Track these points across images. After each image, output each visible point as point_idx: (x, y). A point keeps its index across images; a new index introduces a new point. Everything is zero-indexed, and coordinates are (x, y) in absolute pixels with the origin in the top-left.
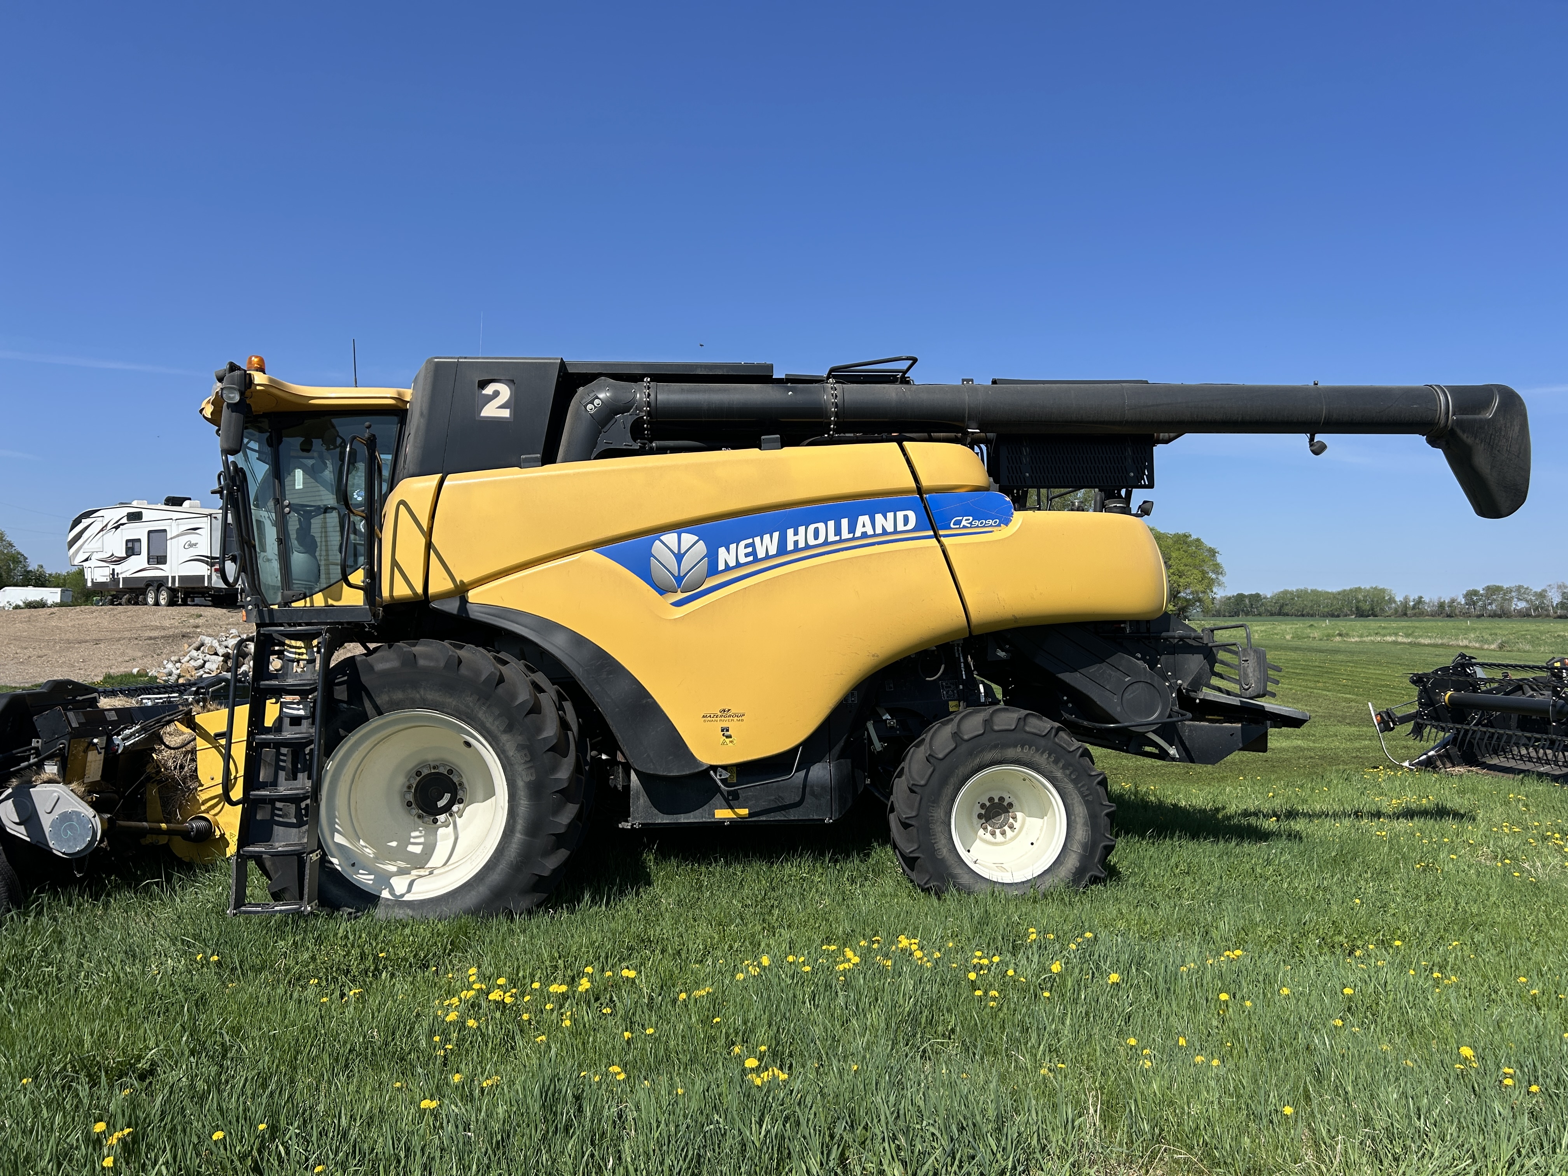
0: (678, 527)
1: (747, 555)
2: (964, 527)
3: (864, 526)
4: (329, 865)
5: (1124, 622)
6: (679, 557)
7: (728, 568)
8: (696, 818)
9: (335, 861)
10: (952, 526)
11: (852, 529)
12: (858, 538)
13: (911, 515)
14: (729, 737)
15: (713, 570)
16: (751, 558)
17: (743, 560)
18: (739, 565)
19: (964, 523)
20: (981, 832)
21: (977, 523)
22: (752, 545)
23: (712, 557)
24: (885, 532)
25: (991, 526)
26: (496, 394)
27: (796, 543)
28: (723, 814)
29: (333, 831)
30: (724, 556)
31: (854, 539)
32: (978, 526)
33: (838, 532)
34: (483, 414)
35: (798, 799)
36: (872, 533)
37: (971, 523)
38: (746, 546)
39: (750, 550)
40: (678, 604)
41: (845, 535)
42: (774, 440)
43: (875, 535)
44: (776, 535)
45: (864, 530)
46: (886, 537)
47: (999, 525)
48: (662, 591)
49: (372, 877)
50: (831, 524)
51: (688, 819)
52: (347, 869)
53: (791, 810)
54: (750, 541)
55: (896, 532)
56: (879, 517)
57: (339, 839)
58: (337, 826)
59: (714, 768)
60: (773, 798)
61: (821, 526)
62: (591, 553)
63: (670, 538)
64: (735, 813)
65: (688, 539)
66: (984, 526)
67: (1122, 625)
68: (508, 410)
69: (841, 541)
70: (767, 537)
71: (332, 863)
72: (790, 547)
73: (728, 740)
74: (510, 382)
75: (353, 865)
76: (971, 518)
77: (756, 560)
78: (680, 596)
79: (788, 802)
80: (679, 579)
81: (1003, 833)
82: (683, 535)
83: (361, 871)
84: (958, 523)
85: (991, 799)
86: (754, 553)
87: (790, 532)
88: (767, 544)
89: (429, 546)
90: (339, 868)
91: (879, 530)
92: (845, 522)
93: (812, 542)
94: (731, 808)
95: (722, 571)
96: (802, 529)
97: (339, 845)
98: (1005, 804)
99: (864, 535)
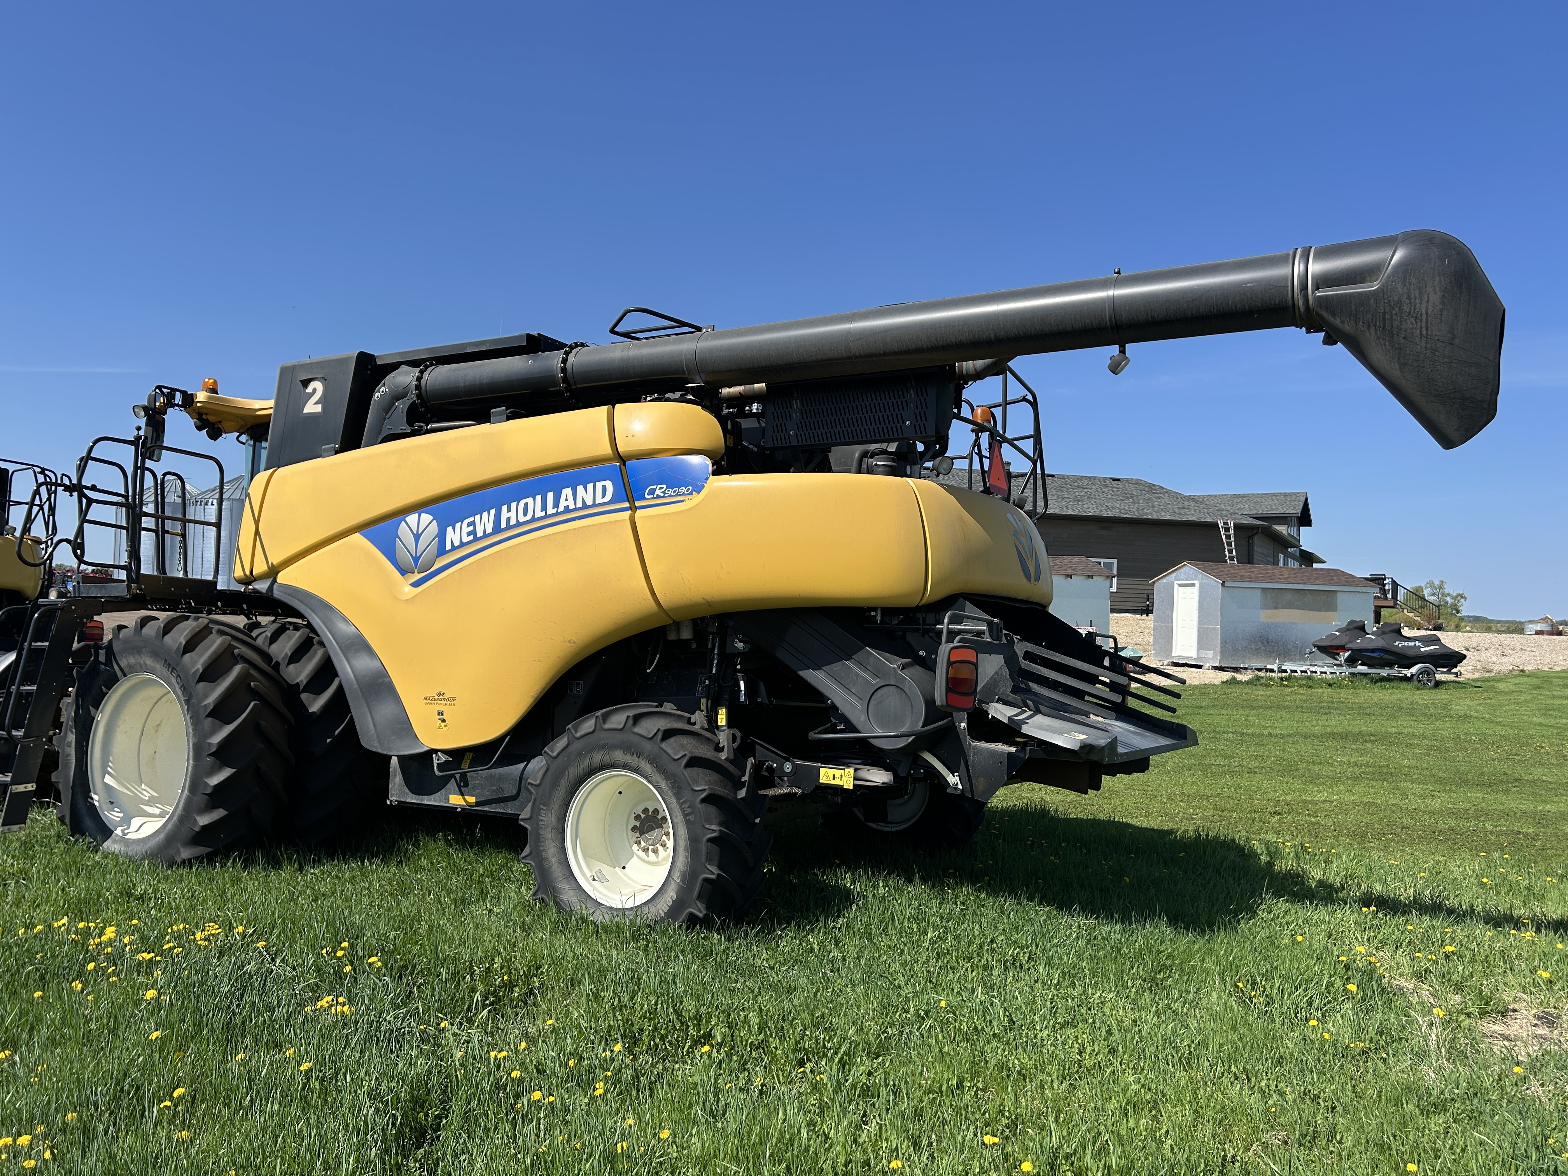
0: (418, 507)
1: (469, 534)
2: (658, 497)
3: (566, 500)
4: (90, 800)
5: (874, 609)
6: (417, 537)
7: (454, 548)
8: (435, 801)
9: (96, 797)
10: (646, 496)
11: (556, 505)
12: (561, 513)
13: (609, 484)
14: (444, 721)
15: (442, 551)
16: (471, 537)
17: (466, 539)
18: (462, 545)
19: (658, 492)
20: (635, 847)
21: (670, 492)
22: (473, 524)
23: (441, 536)
24: (585, 506)
25: (684, 494)
26: (315, 390)
27: (509, 519)
28: (456, 800)
29: (105, 772)
30: (452, 536)
31: (557, 514)
32: (671, 496)
33: (544, 508)
34: (305, 411)
35: (515, 792)
36: (574, 507)
37: (664, 492)
38: (468, 525)
39: (471, 528)
40: (416, 584)
41: (550, 510)
42: (500, 413)
43: (576, 509)
44: (493, 512)
45: (566, 504)
46: (587, 511)
47: (691, 493)
48: (404, 571)
49: (121, 815)
50: (539, 498)
51: (430, 801)
52: (104, 806)
53: (509, 803)
54: (471, 519)
55: (594, 505)
56: (580, 489)
57: (108, 780)
58: (109, 769)
59: (436, 751)
60: (495, 788)
61: (530, 500)
62: (357, 536)
63: (412, 519)
64: (465, 800)
65: (426, 518)
66: (677, 495)
67: (873, 613)
68: (320, 406)
69: (546, 517)
70: (485, 514)
71: (92, 799)
72: (504, 525)
73: (443, 724)
74: (324, 380)
75: (112, 803)
76: (665, 486)
77: (476, 539)
78: (417, 576)
79: (507, 794)
80: (416, 559)
81: (655, 851)
82: (423, 515)
83: (116, 809)
84: (652, 492)
85: (646, 811)
86: (474, 532)
87: (504, 508)
88: (485, 522)
89: (257, 532)
90: (97, 804)
91: (580, 504)
92: (550, 495)
93: (522, 519)
94: (462, 794)
95: (449, 551)
96: (514, 505)
97: (107, 786)
98: (659, 817)
99: (567, 510)
